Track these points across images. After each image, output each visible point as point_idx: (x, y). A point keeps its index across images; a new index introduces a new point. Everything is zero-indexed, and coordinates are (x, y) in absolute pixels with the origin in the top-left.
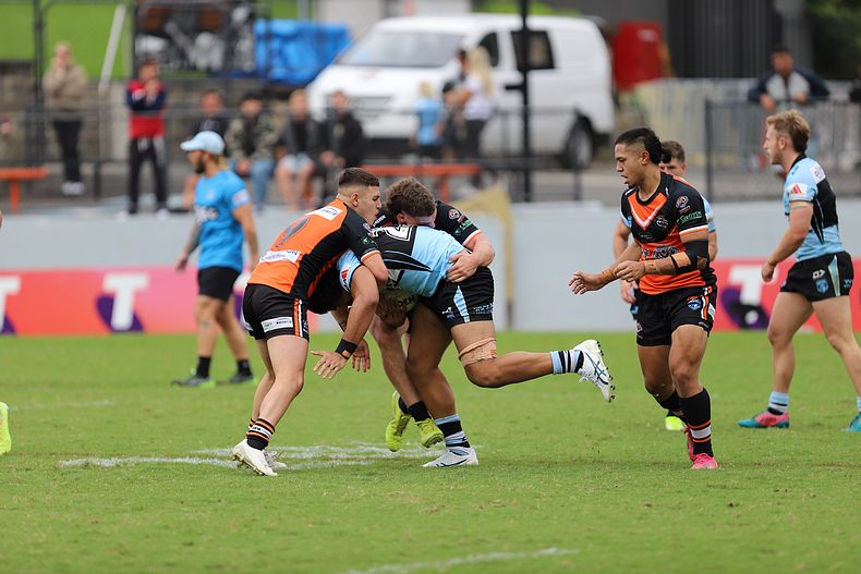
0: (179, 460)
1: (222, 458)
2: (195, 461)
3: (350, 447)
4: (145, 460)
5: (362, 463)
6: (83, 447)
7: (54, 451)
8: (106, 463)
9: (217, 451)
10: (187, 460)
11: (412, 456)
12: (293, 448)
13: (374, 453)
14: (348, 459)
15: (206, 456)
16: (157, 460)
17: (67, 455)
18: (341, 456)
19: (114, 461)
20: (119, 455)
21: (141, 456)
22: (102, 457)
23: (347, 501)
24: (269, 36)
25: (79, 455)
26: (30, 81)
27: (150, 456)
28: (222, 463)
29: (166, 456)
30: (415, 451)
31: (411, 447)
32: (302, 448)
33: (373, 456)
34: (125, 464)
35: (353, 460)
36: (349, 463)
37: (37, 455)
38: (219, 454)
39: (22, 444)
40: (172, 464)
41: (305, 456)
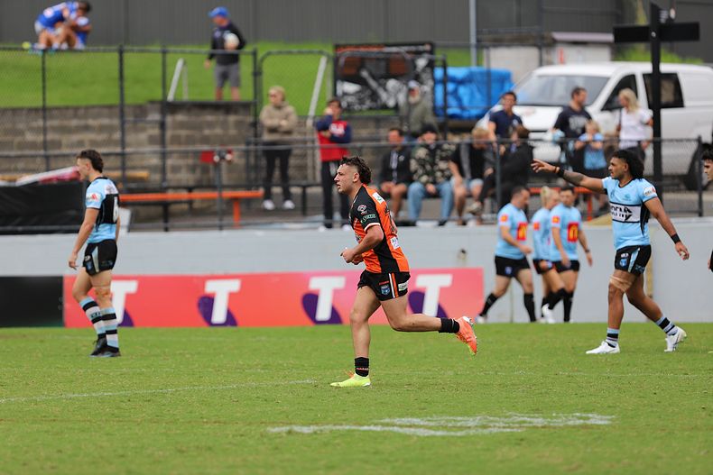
0: (366, 428)
1: (401, 426)
2: (378, 428)
3: (506, 417)
4: (338, 427)
5: (515, 430)
6: (287, 417)
7: (264, 420)
8: (306, 430)
9: (397, 421)
10: (372, 428)
11: (556, 424)
12: (459, 418)
13: (524, 422)
14: (504, 427)
15: (388, 425)
16: (347, 427)
17: (274, 424)
18: (497, 424)
19: (313, 428)
20: (317, 424)
21: (335, 425)
22: (303, 425)
23: (502, 462)
24: (446, 80)
25: (284, 424)
26: (250, 119)
27: (341, 425)
28: (401, 430)
29: (355, 424)
30: (560, 420)
31: (556, 417)
32: (466, 418)
33: (525, 425)
34: (321, 431)
35: (509, 427)
36: (505, 430)
37: (250, 424)
38: (398, 423)
39: (239, 415)
40: (358, 430)
41: (470, 424)
